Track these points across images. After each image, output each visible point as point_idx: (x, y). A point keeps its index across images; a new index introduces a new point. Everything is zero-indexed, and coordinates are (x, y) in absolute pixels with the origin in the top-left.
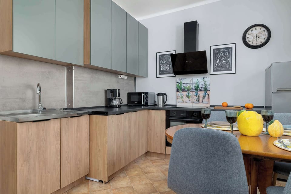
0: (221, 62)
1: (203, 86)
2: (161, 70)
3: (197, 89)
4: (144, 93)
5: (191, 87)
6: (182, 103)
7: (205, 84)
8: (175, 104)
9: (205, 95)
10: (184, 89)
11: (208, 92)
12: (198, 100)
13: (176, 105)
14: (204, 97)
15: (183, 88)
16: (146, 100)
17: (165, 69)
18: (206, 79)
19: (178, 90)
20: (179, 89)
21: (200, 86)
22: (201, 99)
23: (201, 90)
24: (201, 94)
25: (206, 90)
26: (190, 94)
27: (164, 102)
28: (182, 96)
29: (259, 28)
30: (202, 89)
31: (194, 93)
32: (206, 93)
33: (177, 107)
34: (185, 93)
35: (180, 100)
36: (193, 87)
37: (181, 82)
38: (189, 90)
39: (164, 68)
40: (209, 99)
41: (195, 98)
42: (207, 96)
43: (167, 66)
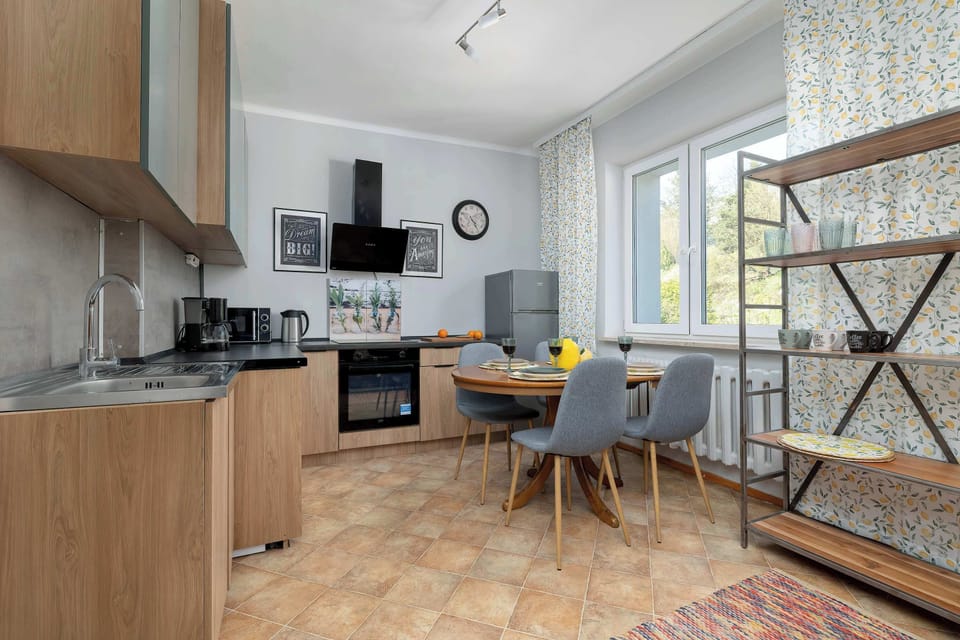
0: (420, 255)
1: (389, 298)
2: (289, 252)
3: (375, 303)
4: (256, 310)
5: (364, 299)
6: (341, 333)
7: (393, 293)
8: (325, 336)
9: (392, 315)
10: (348, 302)
11: (396, 310)
12: (378, 327)
13: (328, 339)
14: (390, 320)
15: (345, 300)
16: (264, 328)
17: (299, 253)
18: (393, 285)
19: (332, 303)
20: (336, 302)
21: (382, 298)
22: (384, 324)
23: (383, 306)
24: (385, 314)
25: (394, 305)
26: (361, 315)
27: (302, 334)
28: (343, 317)
29: (475, 207)
30: (387, 304)
31: (370, 312)
32: (393, 311)
33: (331, 343)
34: (351, 312)
35: (339, 327)
36: (367, 298)
37: (340, 286)
38: (358, 305)
39: (296, 248)
40: (398, 323)
41: (373, 322)
42: (395, 318)
43: (304, 246)
